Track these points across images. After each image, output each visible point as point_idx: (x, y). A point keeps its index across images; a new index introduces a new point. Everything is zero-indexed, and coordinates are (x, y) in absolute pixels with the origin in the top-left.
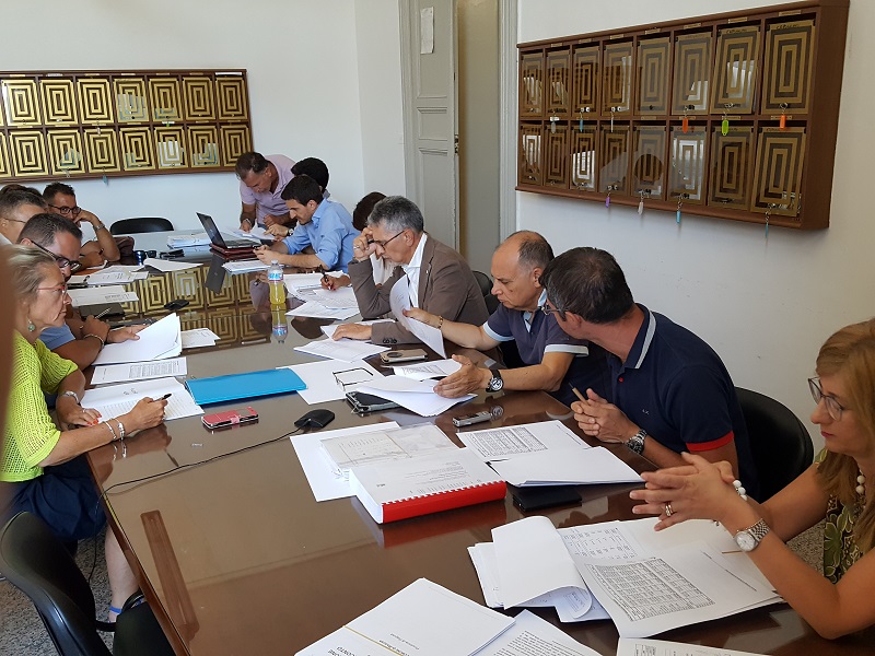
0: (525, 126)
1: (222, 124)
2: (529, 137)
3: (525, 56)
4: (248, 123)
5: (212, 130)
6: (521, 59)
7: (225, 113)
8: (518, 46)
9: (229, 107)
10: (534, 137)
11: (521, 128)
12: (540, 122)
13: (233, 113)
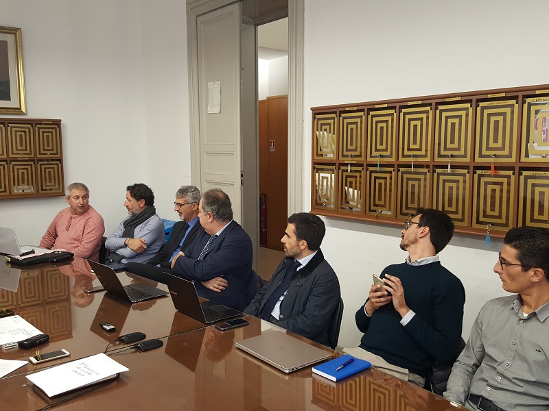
0: (317, 166)
1: (38, 160)
2: (321, 175)
3: (318, 116)
4: (60, 160)
5: (31, 165)
6: (314, 118)
7: (42, 152)
8: (312, 109)
9: (46, 148)
10: (329, 175)
11: (313, 168)
12: (334, 164)
13: (48, 153)
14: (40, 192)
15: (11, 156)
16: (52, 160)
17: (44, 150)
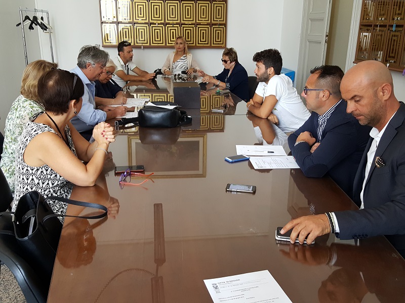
0: (363, 27)
1: (213, 25)
2: (364, 34)
5: (208, 28)
10: (367, 34)
11: (360, 29)
12: (371, 26)
13: (218, 20)
14: (212, 45)
15: (197, 21)
16: (220, 25)
17: (216, 18)
